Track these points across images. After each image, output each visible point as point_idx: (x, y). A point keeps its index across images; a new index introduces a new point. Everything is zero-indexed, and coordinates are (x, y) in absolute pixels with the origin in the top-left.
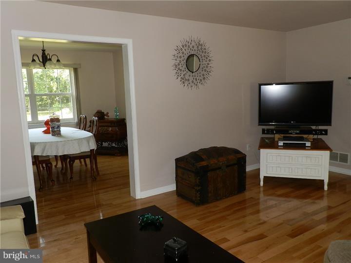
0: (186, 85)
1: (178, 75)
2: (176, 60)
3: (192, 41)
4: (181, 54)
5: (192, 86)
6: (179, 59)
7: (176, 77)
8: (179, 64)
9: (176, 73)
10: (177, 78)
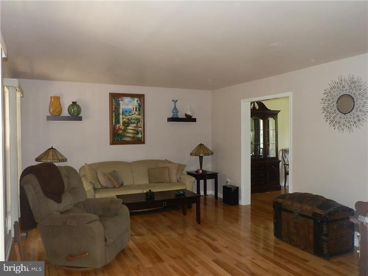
0: (337, 128)
1: (327, 118)
2: (324, 103)
3: (341, 81)
4: (329, 97)
5: (343, 130)
6: (327, 102)
7: (325, 120)
8: (327, 108)
9: (325, 116)
10: (327, 121)
